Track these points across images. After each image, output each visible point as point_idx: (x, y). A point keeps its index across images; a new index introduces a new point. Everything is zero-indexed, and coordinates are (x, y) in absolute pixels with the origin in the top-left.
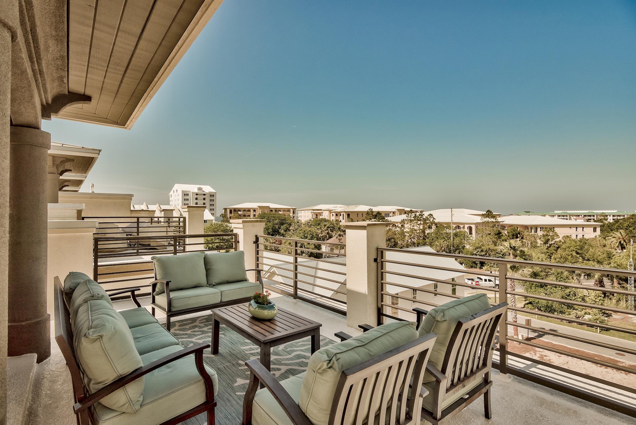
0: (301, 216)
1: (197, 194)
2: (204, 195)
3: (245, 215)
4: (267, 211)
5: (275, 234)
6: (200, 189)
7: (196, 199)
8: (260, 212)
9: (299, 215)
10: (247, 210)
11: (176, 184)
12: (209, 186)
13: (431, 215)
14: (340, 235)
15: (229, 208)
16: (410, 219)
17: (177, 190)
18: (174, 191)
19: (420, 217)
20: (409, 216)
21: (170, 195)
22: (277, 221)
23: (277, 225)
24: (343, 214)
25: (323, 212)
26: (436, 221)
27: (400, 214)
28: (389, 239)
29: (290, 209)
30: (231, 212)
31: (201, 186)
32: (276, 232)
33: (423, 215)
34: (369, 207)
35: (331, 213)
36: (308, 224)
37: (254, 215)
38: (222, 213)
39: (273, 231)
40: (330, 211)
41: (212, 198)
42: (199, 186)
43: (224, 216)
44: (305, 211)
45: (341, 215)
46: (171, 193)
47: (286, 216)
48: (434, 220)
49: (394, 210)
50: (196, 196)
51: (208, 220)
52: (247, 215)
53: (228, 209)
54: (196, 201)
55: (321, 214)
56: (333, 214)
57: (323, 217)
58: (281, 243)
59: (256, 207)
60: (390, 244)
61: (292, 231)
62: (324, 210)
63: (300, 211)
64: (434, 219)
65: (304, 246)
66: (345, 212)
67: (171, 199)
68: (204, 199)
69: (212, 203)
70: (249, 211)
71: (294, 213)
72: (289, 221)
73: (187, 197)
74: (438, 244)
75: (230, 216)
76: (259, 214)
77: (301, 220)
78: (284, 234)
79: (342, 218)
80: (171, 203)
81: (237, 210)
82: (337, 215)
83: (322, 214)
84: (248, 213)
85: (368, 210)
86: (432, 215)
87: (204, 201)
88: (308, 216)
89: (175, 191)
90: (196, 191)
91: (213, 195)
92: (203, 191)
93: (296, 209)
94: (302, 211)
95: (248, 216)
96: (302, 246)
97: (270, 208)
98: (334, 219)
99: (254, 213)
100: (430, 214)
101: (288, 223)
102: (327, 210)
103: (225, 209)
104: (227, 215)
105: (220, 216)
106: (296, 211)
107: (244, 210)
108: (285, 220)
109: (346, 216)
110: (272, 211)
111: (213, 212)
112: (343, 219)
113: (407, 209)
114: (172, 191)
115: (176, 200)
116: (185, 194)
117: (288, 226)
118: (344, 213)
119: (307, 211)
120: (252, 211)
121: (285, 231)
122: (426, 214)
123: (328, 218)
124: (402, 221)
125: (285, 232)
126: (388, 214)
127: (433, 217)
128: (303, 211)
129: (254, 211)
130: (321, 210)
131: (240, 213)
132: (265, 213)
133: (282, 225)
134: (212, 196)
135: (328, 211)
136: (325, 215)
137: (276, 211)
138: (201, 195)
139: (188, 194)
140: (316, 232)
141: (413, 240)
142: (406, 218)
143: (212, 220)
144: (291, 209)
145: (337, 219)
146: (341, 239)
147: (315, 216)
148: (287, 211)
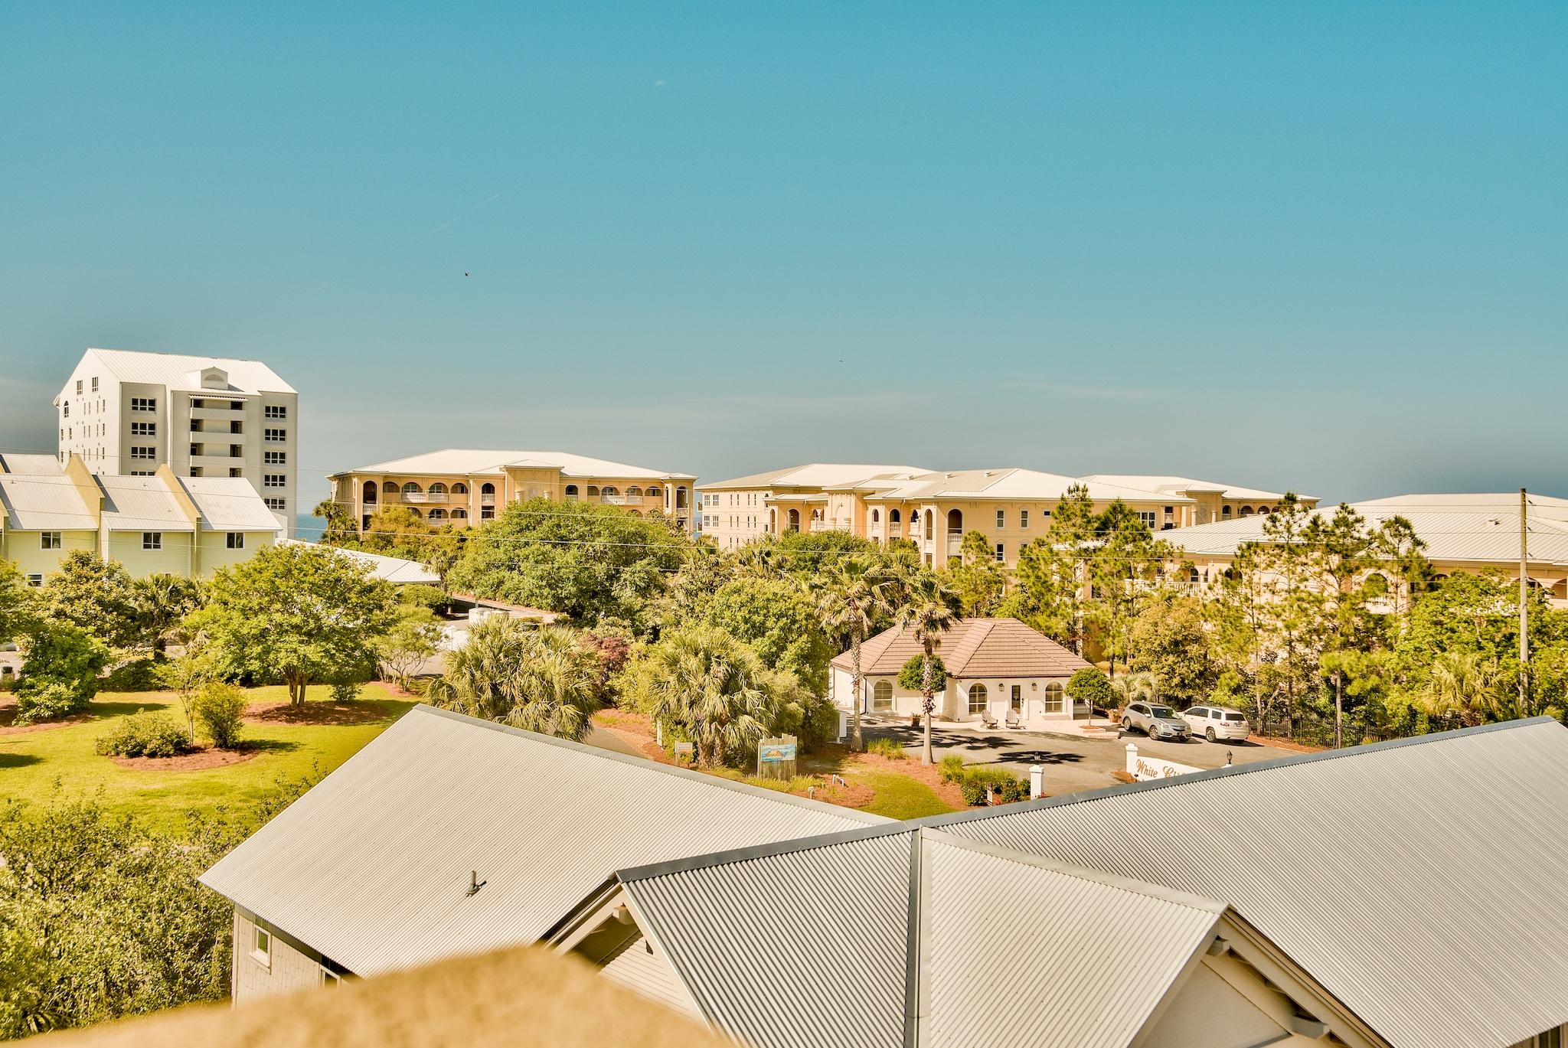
0: (716, 518)
1: (198, 404)
2: (237, 406)
3: (439, 512)
4: (551, 493)
5: (592, 605)
6: (212, 376)
7: (196, 425)
8: (518, 497)
9: (707, 511)
10: (450, 486)
11: (89, 350)
12: (261, 364)
13: (1399, 525)
14: (931, 623)
15: (360, 475)
16: (1282, 541)
17: (95, 381)
18: (79, 384)
19: (1337, 532)
20: (1281, 529)
21: (62, 404)
22: (599, 543)
23: (600, 560)
24: (929, 513)
25: (829, 498)
26: (1429, 554)
27: (1202, 518)
28: (1176, 643)
29: (662, 482)
30: (369, 496)
31: (221, 364)
32: (595, 594)
33: (1357, 521)
34: (1071, 482)
35: (866, 504)
36: (767, 562)
37: (487, 512)
38: (324, 500)
39: (581, 591)
40: (863, 497)
41: (276, 424)
42: (208, 363)
43: (333, 512)
44: (735, 494)
45: (915, 517)
46: (68, 393)
47: (647, 521)
48: (1419, 549)
49: (1170, 496)
50: (193, 413)
51: (250, 532)
52: (450, 510)
53: (355, 480)
54: (193, 437)
55: (816, 512)
56: (876, 514)
57: (827, 526)
58: (622, 654)
59: (497, 471)
60: (1182, 670)
61: (681, 596)
62: (831, 493)
63: (711, 495)
64: (1418, 543)
65: (748, 676)
66: (938, 501)
67: (64, 423)
68: (236, 427)
69: (275, 447)
70: (462, 488)
71: (680, 503)
72: (660, 546)
73: (146, 417)
74: (1450, 678)
75: (368, 513)
76: (513, 505)
77: (714, 535)
78: (637, 608)
79: (923, 533)
80: (64, 445)
81: (401, 484)
82: (895, 516)
83: (819, 511)
84: (456, 501)
85: (1066, 495)
86: (1407, 526)
87: (236, 439)
88: (751, 521)
89: (87, 385)
90: (194, 384)
91: (283, 410)
92: (231, 388)
93: (691, 481)
94: (722, 495)
95: (455, 514)
96: (737, 675)
97: (562, 477)
98: (882, 538)
99: (488, 503)
100: (1397, 520)
101: (655, 554)
102: (849, 492)
103: (343, 479)
104: (350, 507)
105: (318, 512)
106: (691, 493)
107: (438, 487)
108: (644, 538)
109: (941, 521)
110: (572, 490)
111: (276, 492)
112: (929, 537)
113: (1233, 492)
114: (71, 385)
115: (93, 431)
116: (135, 401)
117: (656, 570)
118: (934, 509)
119: (743, 495)
120: (475, 490)
121: (643, 591)
122: (1373, 514)
123: (853, 528)
124: (1242, 556)
125: (644, 596)
126: (1152, 516)
127: (1412, 536)
128: (728, 494)
129: (488, 489)
130: (817, 490)
131: (413, 498)
132: (541, 501)
133: (627, 563)
134: (276, 411)
135: (853, 498)
136: (840, 516)
137: (592, 491)
138: (217, 405)
139: (152, 402)
140: (808, 605)
141: (1300, 648)
142: (1264, 539)
143: (272, 533)
144: (669, 486)
145: (899, 533)
146: (938, 642)
147: (784, 521)
148: (648, 493)
